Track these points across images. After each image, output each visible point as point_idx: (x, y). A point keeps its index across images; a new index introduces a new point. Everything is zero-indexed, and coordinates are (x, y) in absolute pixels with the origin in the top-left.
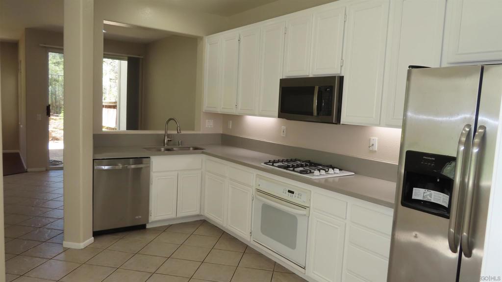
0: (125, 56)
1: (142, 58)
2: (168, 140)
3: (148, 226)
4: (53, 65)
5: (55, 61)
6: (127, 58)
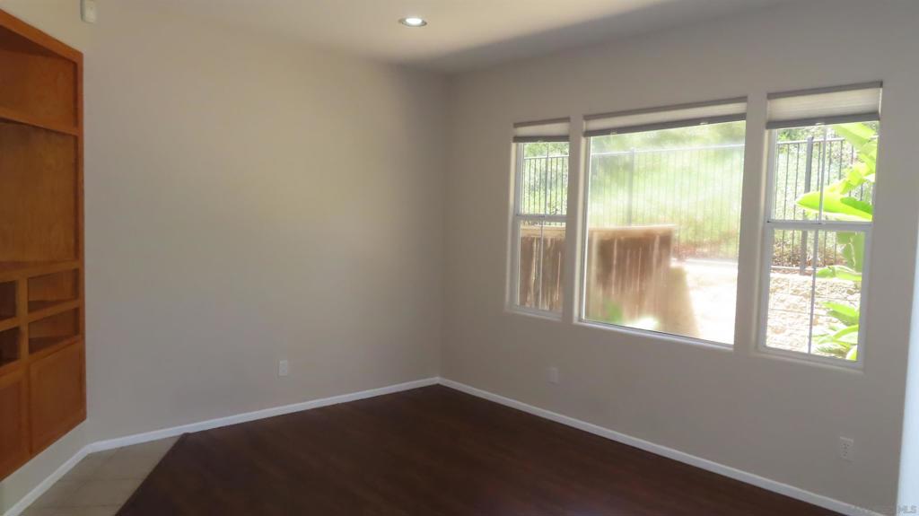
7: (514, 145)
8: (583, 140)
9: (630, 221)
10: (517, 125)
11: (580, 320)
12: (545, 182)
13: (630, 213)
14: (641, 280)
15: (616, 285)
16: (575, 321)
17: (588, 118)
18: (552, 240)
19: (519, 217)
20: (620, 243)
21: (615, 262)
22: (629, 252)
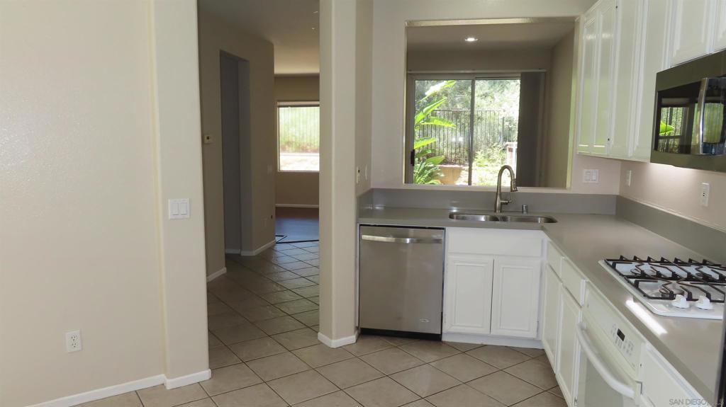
0: (518, 73)
1: (545, 73)
2: (502, 204)
3: (445, 339)
4: (479, 98)
5: (481, 93)
6: (520, 75)
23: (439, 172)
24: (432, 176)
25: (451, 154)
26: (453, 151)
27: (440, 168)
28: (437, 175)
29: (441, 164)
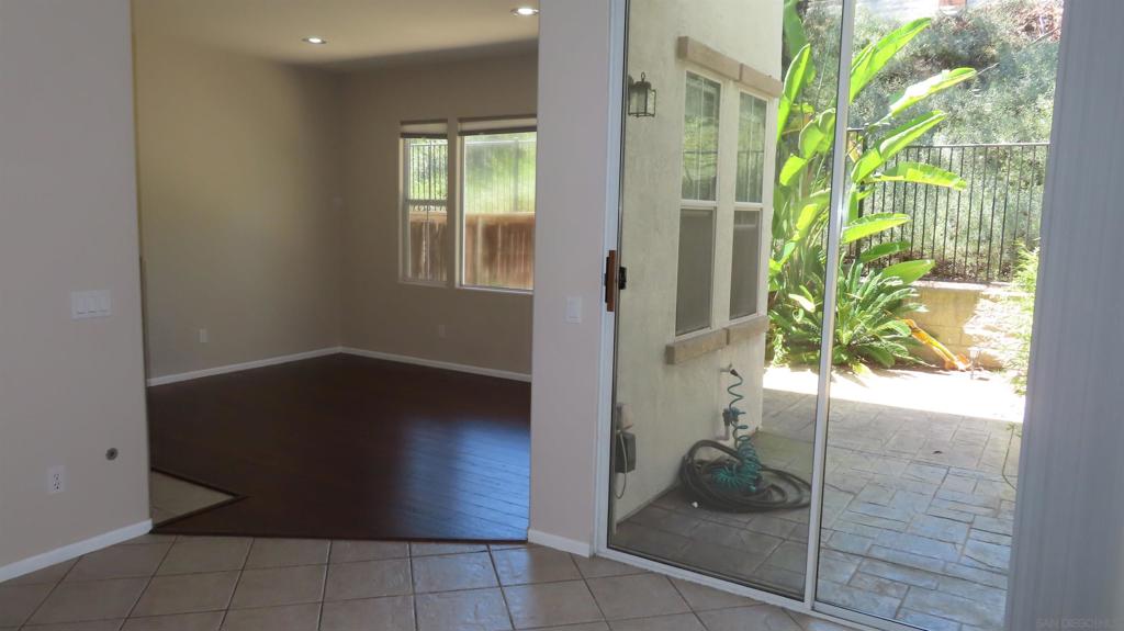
7: (401, 141)
8: (459, 139)
9: (516, 209)
10: (403, 123)
11: (461, 285)
12: (429, 173)
13: (516, 200)
14: (525, 265)
15: (502, 265)
16: (457, 286)
17: (462, 120)
18: (440, 225)
19: (408, 202)
20: (503, 227)
21: (500, 245)
22: (512, 236)
23: (915, 299)
24: (895, 308)
25: (966, 255)
26: (972, 249)
27: (919, 289)
28: (909, 309)
29: (925, 278)
